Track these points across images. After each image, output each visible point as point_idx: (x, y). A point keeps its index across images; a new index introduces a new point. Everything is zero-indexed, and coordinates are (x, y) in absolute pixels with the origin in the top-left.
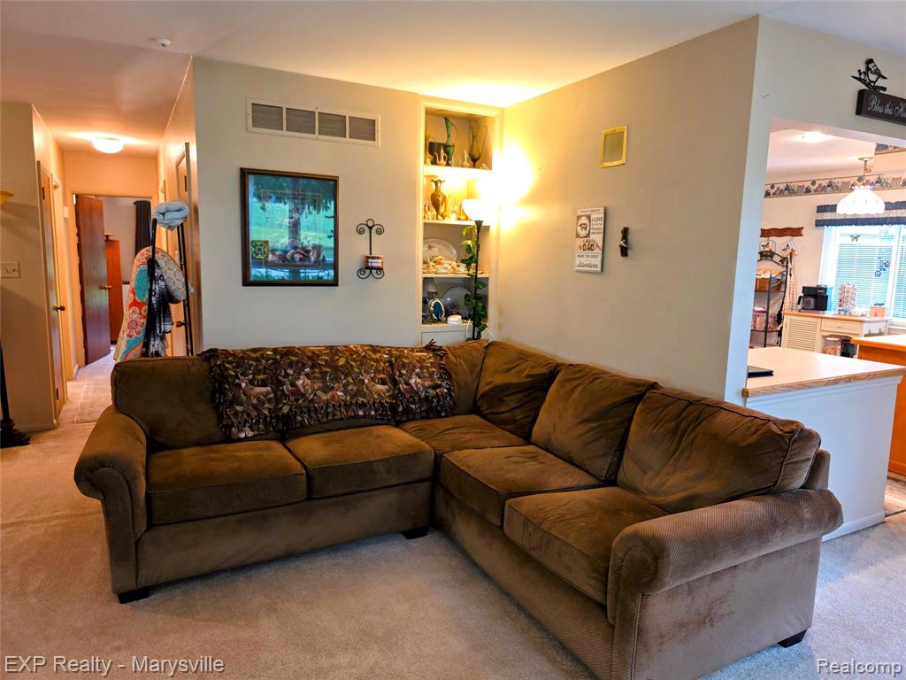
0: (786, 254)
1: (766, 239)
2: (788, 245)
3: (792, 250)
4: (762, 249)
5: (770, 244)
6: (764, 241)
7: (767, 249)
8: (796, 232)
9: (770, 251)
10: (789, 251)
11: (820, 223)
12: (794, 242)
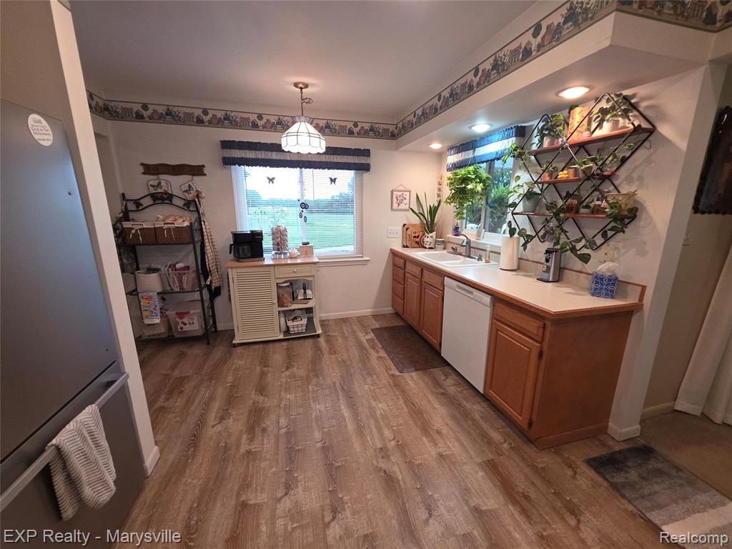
0: (189, 197)
1: (155, 177)
2: (190, 186)
3: (197, 191)
4: (152, 190)
5: (163, 183)
6: (152, 180)
7: (159, 190)
8: (198, 171)
9: (166, 193)
10: (193, 193)
11: (228, 162)
12: (198, 183)
